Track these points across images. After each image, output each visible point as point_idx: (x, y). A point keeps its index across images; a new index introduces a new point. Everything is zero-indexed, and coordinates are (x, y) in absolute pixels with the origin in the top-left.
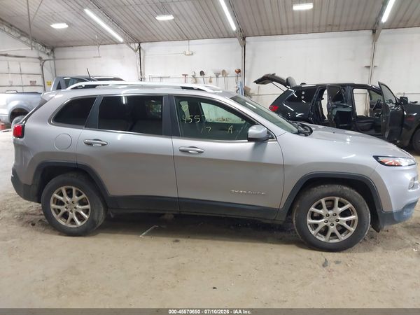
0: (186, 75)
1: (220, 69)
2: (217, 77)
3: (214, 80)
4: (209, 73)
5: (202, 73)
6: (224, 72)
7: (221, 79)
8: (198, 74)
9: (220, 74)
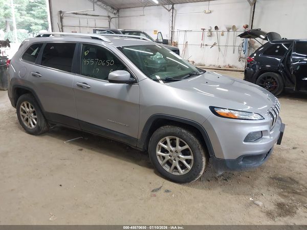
0: (204, 29)
1: (231, 25)
2: (228, 31)
3: (226, 33)
4: (222, 28)
5: (216, 28)
6: (234, 27)
7: (231, 33)
8: (213, 29)
9: (230, 29)
